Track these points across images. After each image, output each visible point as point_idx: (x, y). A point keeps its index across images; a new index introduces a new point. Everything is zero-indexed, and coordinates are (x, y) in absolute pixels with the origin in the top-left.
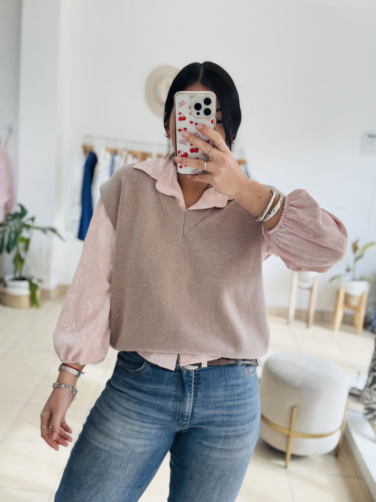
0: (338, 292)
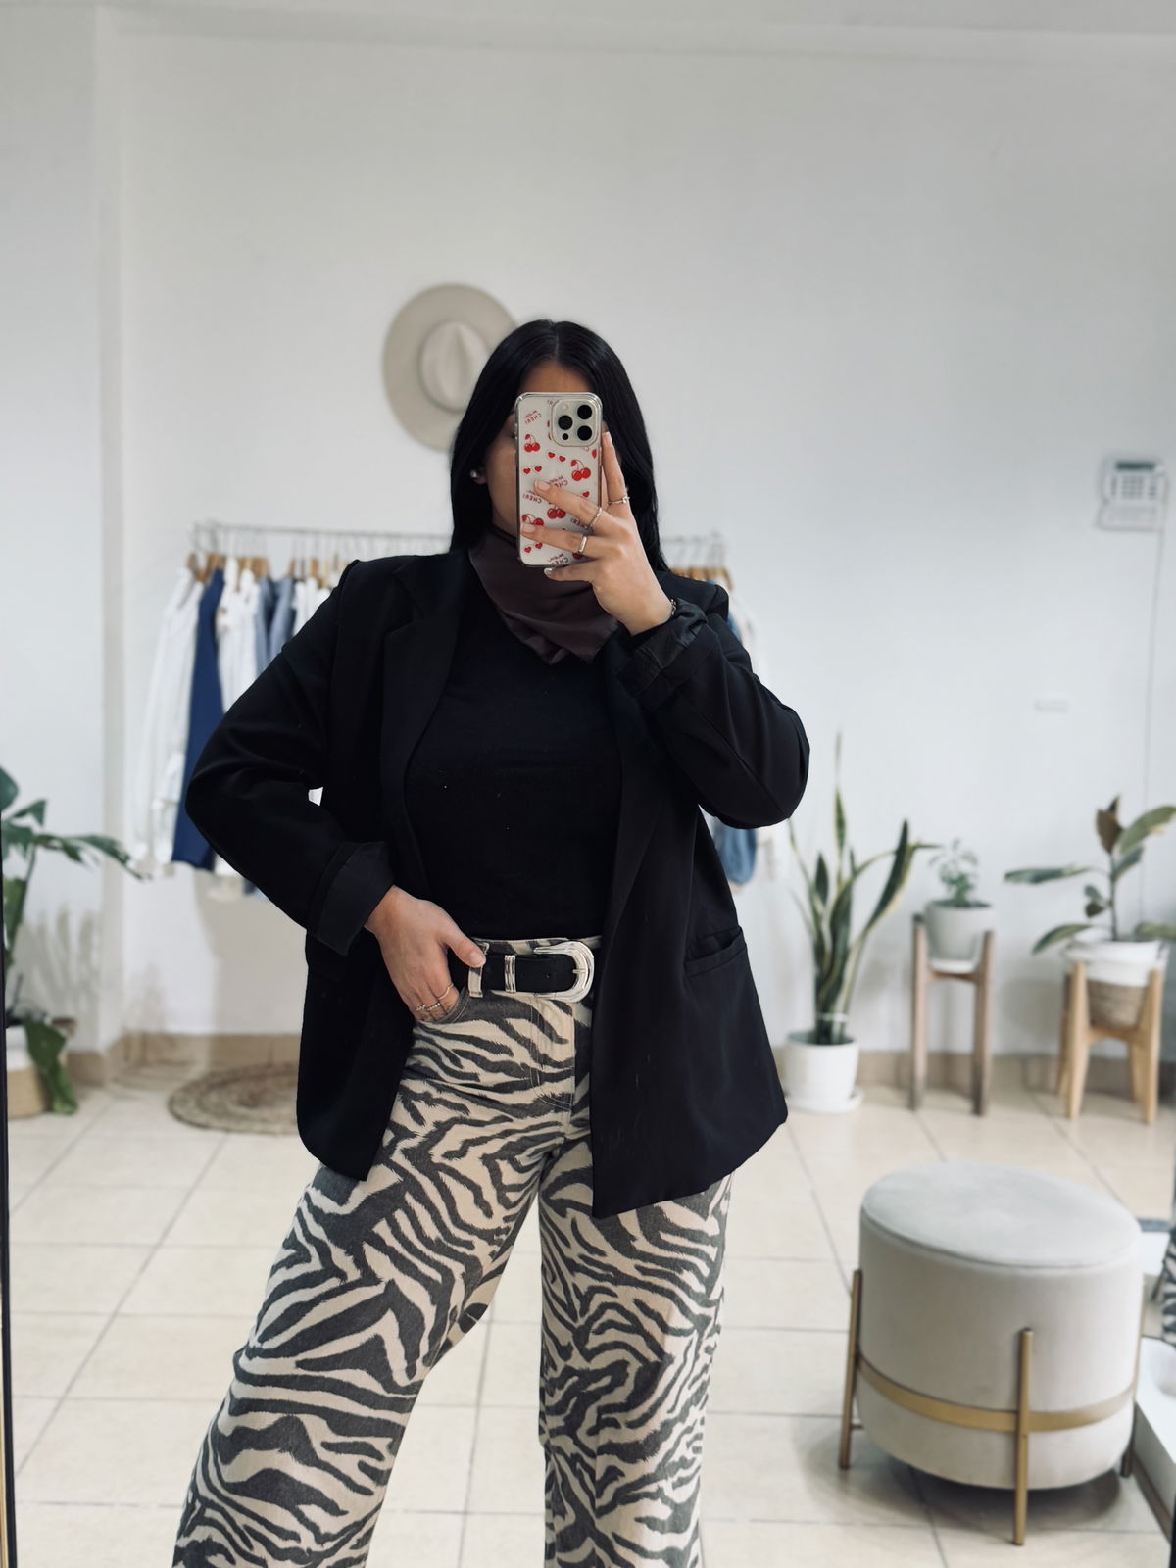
0: (1069, 982)
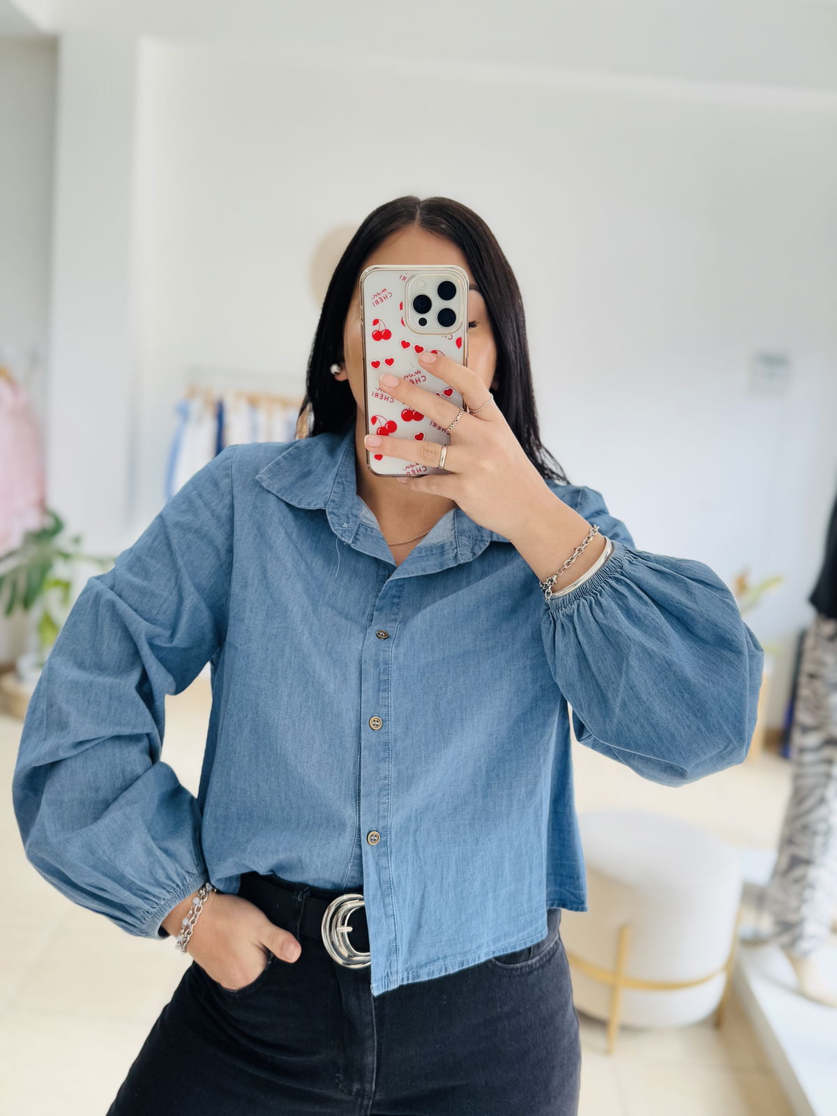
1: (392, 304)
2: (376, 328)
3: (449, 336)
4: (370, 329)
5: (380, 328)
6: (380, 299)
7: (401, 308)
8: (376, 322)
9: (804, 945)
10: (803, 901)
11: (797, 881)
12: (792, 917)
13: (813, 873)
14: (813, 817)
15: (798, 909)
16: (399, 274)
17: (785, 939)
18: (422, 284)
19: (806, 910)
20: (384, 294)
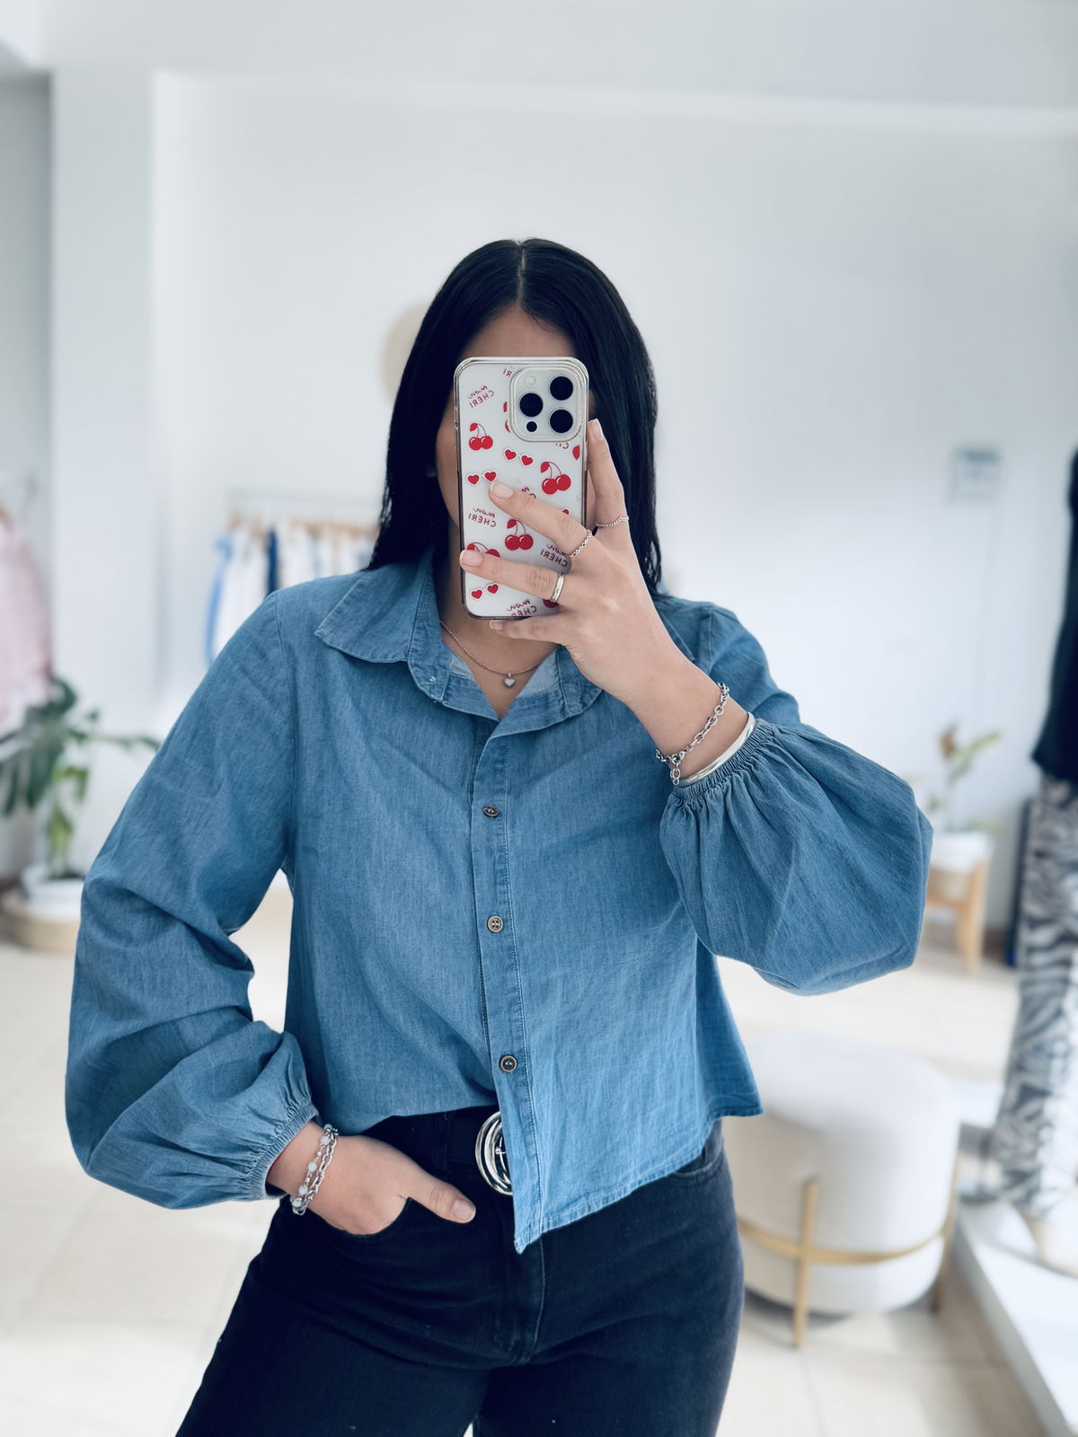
1: (493, 405)
2: (474, 434)
3: (564, 445)
4: (467, 434)
5: (479, 433)
6: (479, 398)
7: (505, 410)
8: (474, 427)
9: (1042, 1200)
10: (1039, 1143)
11: (1030, 1118)
12: (1026, 1165)
13: (1051, 1108)
14: (1049, 1034)
15: (1033, 1154)
16: (503, 367)
17: (1018, 1192)
18: (531, 380)
19: (1043, 1156)
20: (484, 393)
